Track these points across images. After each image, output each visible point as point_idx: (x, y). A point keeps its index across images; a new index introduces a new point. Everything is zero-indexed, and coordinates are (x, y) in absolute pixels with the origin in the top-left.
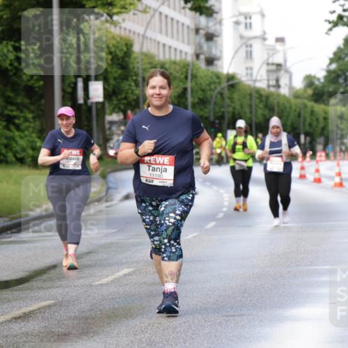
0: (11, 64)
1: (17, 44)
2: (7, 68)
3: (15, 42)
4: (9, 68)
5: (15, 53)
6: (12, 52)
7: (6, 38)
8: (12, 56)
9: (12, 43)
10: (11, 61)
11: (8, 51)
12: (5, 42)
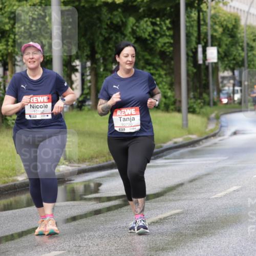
0: (149, 35)
1: (154, 20)
2: (146, 39)
3: (153, 18)
4: (148, 38)
5: (152, 27)
6: (150, 26)
7: (146, 16)
8: (150, 29)
9: (151, 19)
10: (149, 32)
11: (147, 25)
12: (145, 19)
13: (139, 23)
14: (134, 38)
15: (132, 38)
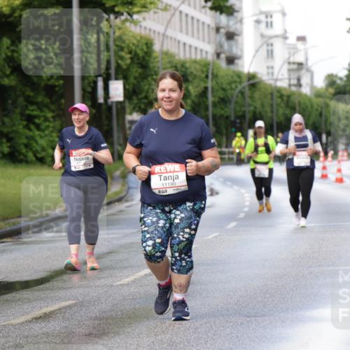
13: (17, 46)
14: (9, 66)
15: (7, 67)
